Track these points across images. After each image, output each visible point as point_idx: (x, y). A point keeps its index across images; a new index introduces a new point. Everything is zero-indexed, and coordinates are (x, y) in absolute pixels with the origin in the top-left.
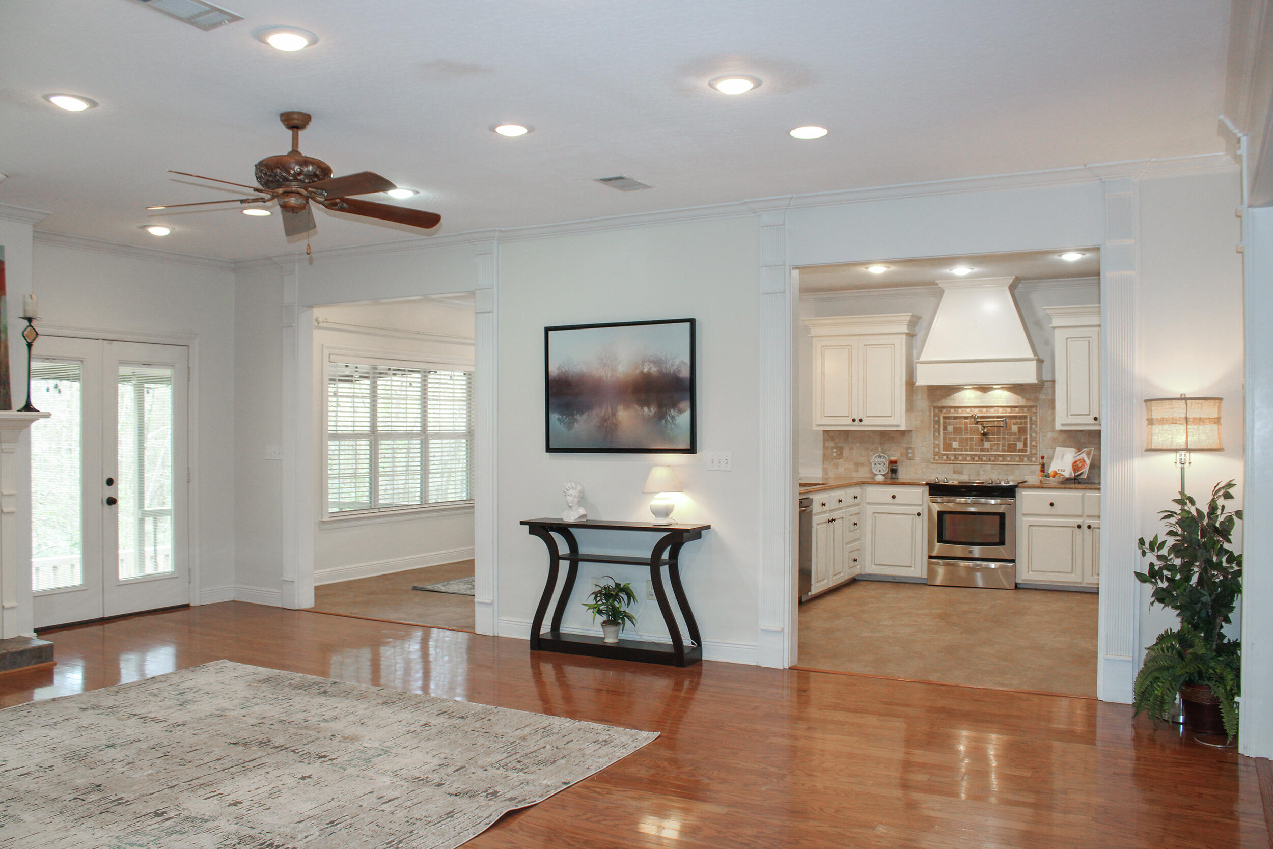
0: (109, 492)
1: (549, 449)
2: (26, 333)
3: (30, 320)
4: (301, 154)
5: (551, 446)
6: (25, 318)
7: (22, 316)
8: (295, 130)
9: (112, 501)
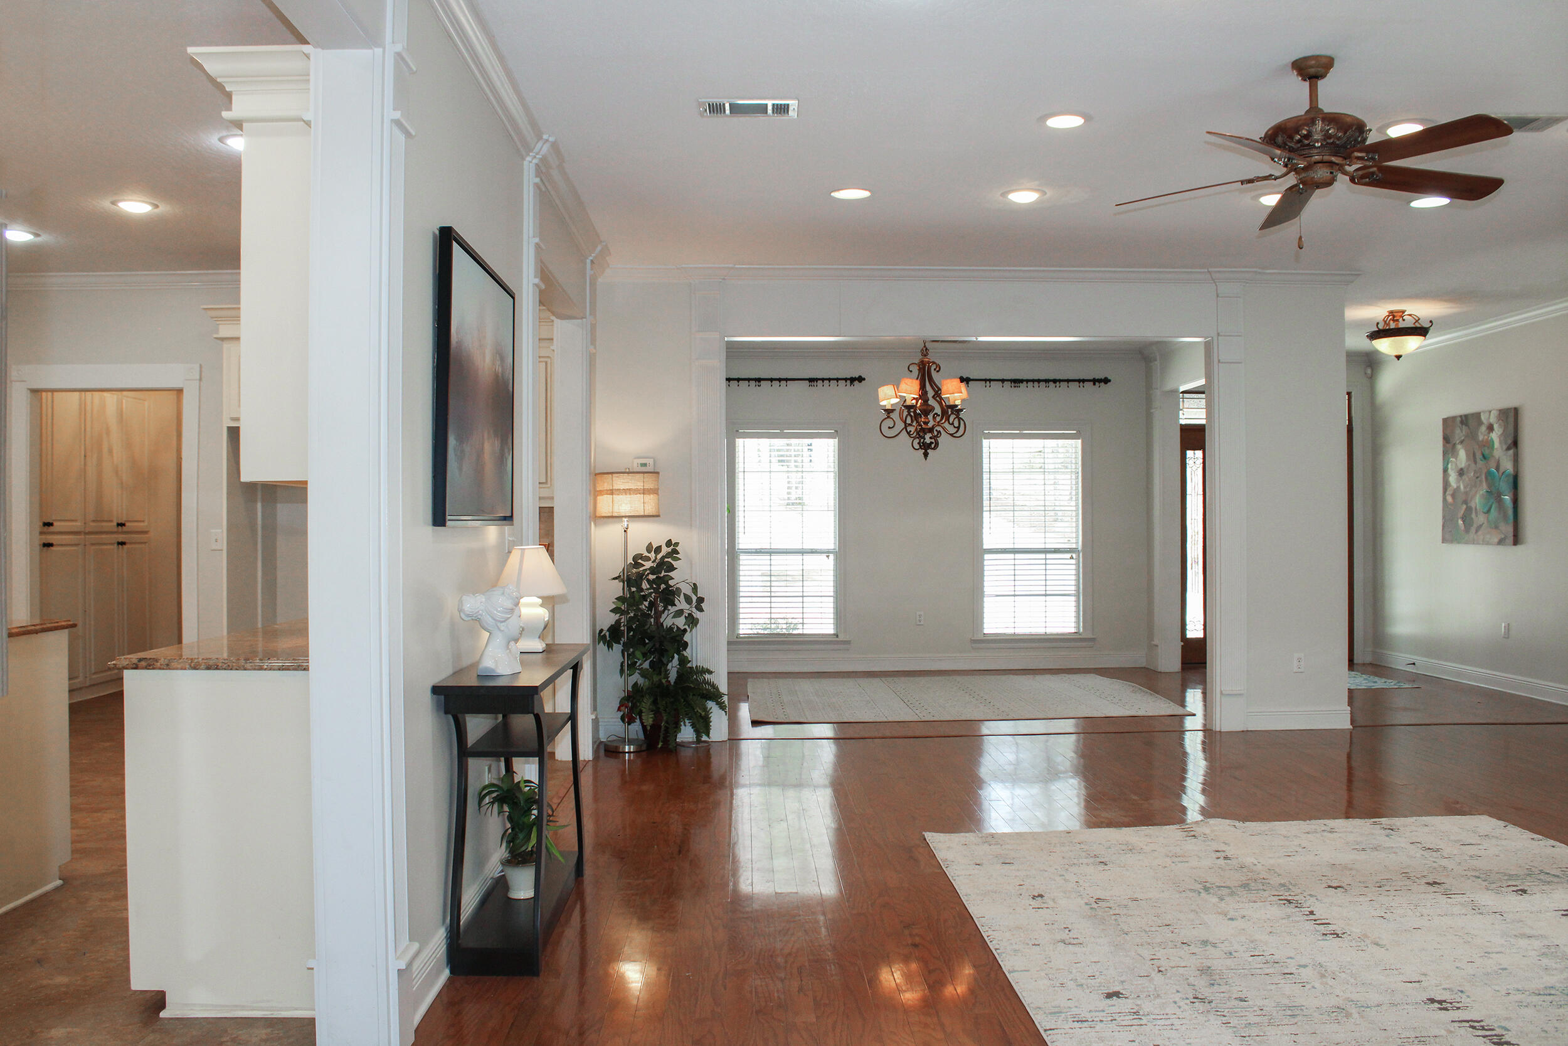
4: (1322, 110)
8: (1313, 80)
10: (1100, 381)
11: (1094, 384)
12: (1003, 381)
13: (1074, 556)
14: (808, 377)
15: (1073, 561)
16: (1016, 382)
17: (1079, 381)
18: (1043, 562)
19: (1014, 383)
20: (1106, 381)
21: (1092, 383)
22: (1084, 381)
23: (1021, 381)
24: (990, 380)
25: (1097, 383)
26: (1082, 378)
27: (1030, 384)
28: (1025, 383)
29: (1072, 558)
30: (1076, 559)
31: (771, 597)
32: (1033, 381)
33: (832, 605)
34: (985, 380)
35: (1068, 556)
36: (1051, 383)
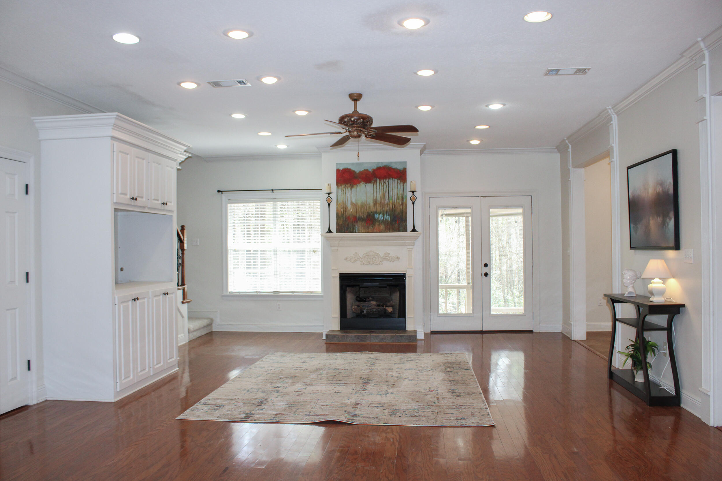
0: (485, 270)
1: (632, 248)
2: (411, 198)
3: (413, 192)
4: (358, 112)
5: (632, 246)
6: (411, 191)
7: (410, 191)
8: (355, 101)
9: (486, 275)
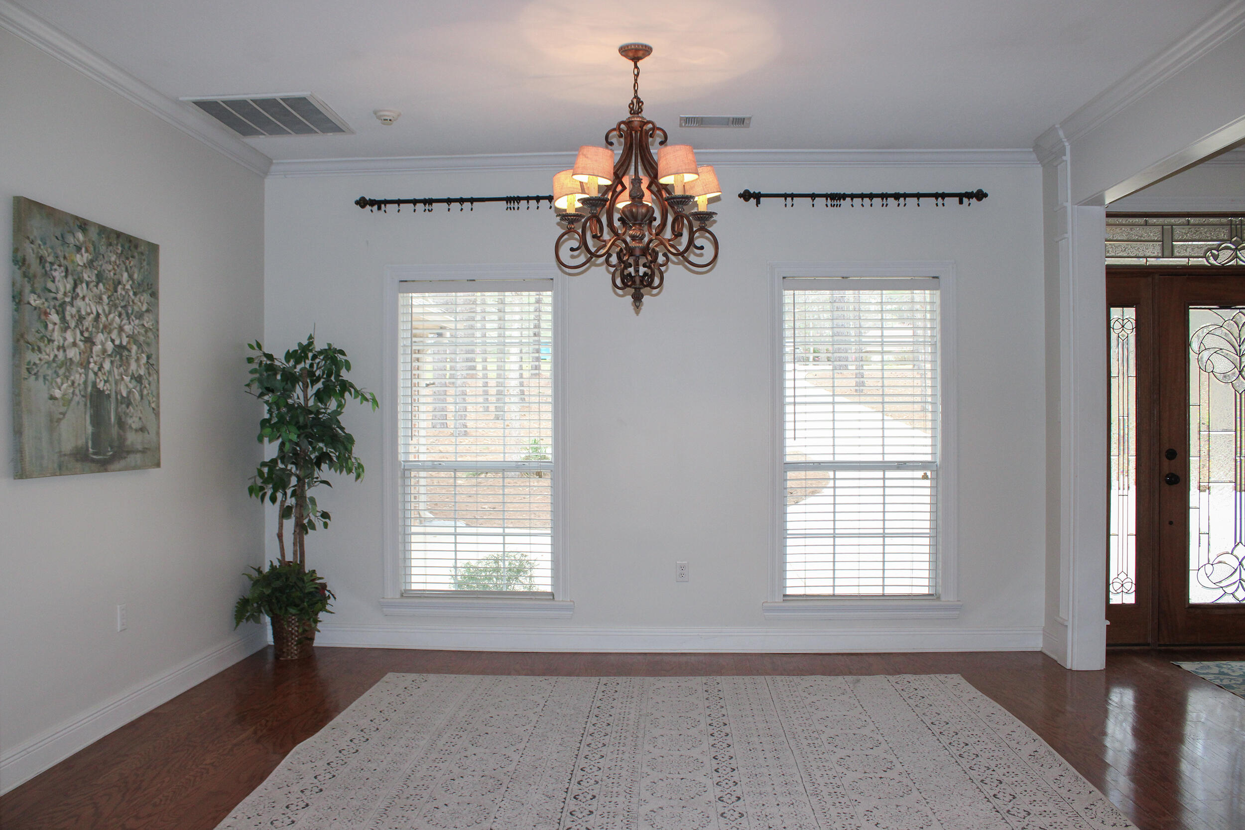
10: (969, 195)
11: (961, 202)
12: (813, 196)
13: (929, 473)
14: (505, 196)
15: (927, 483)
16: (835, 198)
17: (936, 196)
18: (880, 483)
19: (831, 199)
20: (980, 195)
21: (957, 199)
22: (943, 196)
23: (843, 196)
24: (793, 196)
25: (965, 200)
26: (940, 192)
27: (857, 201)
28: (848, 199)
29: (925, 477)
30: (931, 479)
31: (455, 534)
32: (862, 196)
33: (549, 548)
34: (785, 196)
35: (920, 474)
36: (891, 200)
